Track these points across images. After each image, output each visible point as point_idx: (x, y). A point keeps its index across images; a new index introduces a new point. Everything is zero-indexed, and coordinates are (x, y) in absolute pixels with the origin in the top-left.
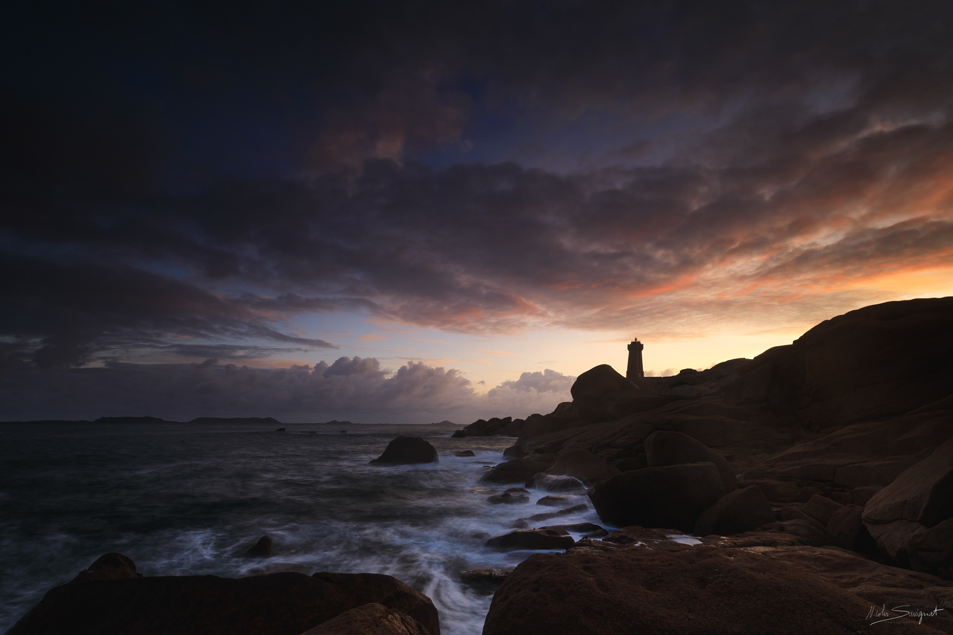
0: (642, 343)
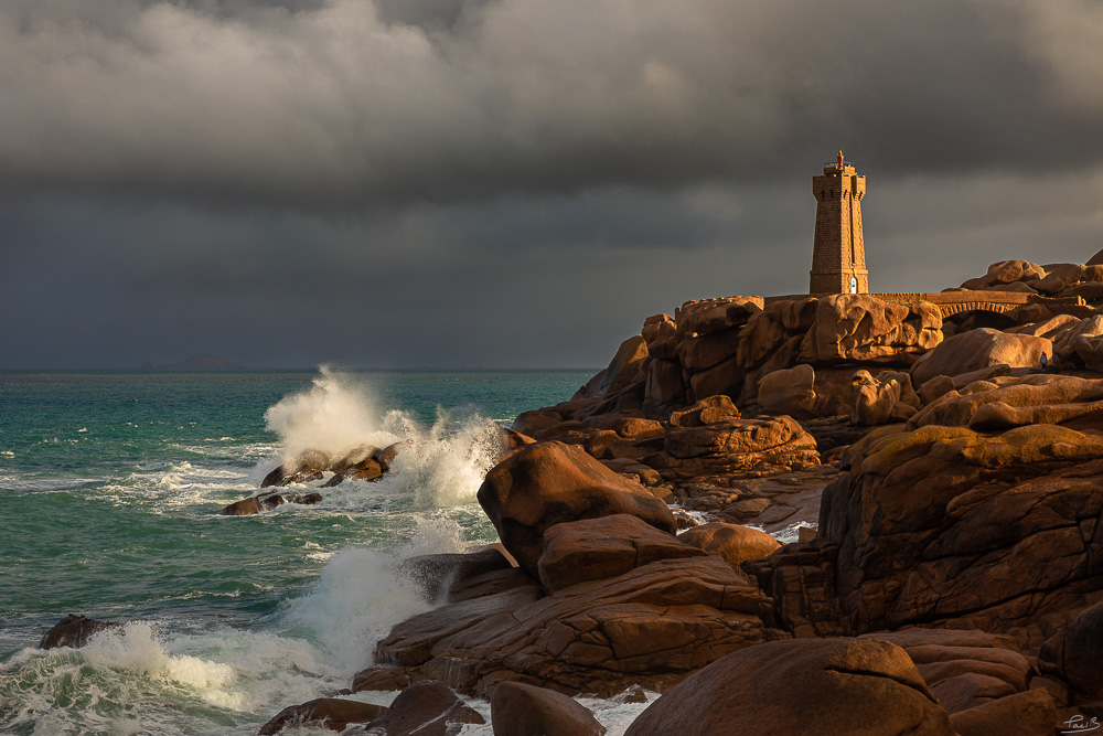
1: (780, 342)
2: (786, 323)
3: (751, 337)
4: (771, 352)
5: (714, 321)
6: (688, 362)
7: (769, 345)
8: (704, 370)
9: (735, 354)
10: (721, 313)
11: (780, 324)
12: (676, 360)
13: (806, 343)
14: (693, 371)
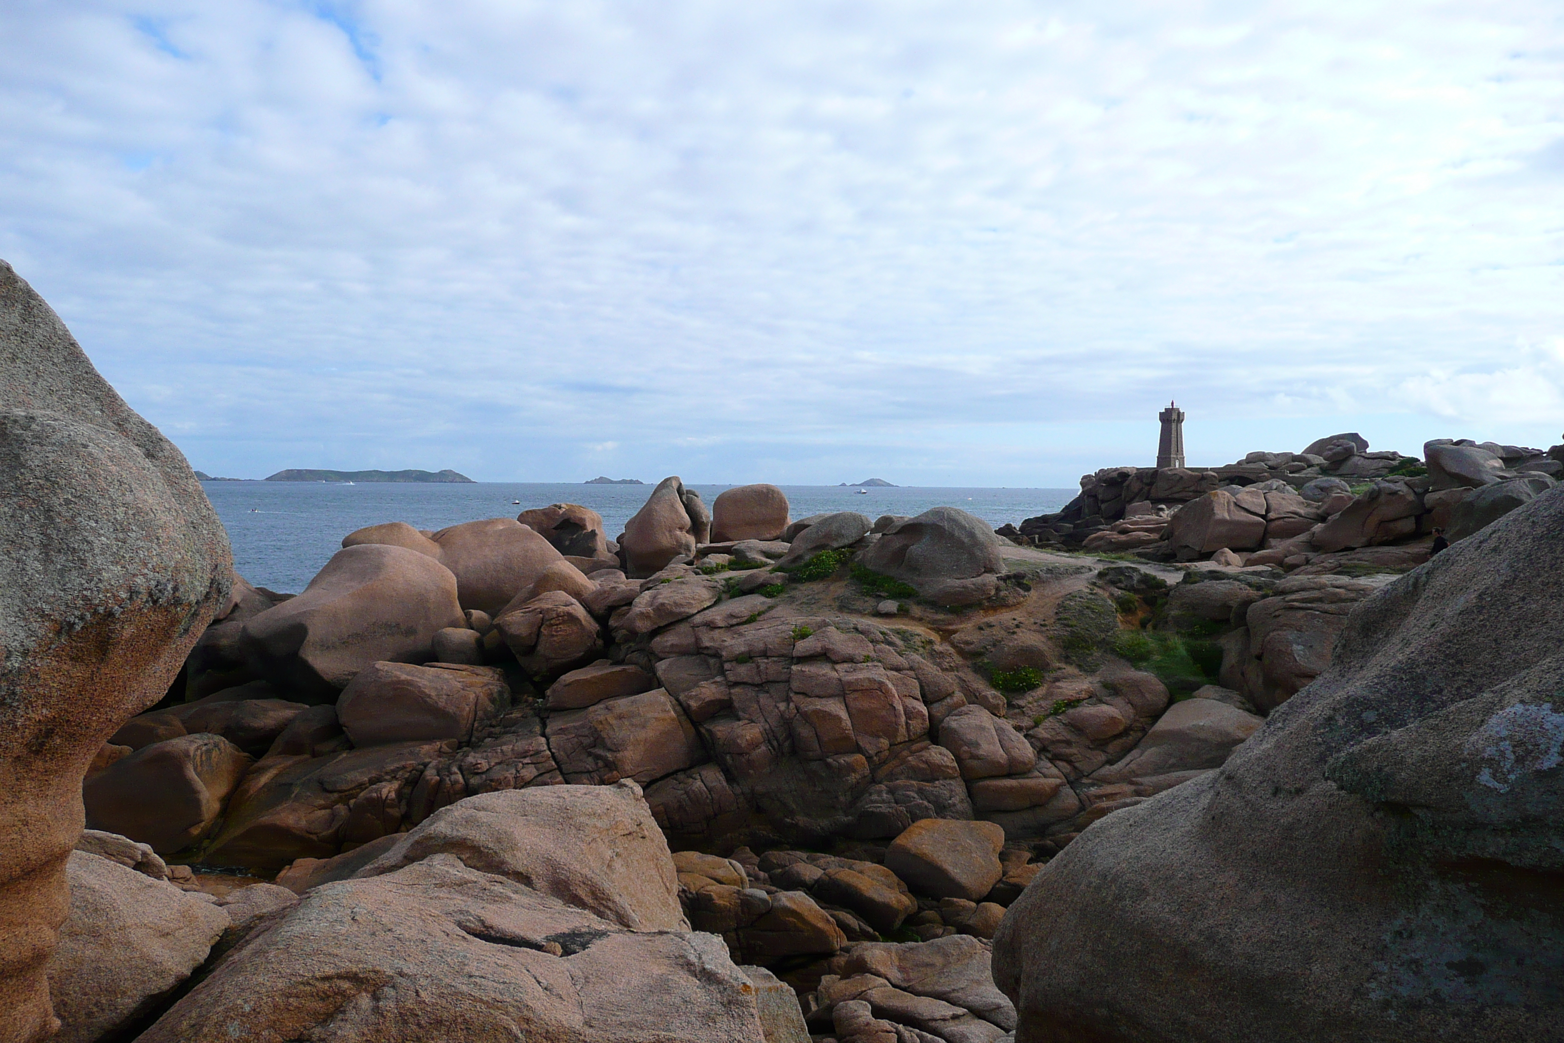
0: (1181, 411)
1: (1141, 490)
2: (1145, 480)
3: (1128, 486)
4: (1137, 494)
5: (1112, 479)
6: (1100, 497)
7: (1136, 490)
8: (1108, 501)
9: (1121, 495)
10: (1115, 474)
11: (1142, 481)
12: (1095, 496)
13: (1153, 491)
14: (1103, 502)
